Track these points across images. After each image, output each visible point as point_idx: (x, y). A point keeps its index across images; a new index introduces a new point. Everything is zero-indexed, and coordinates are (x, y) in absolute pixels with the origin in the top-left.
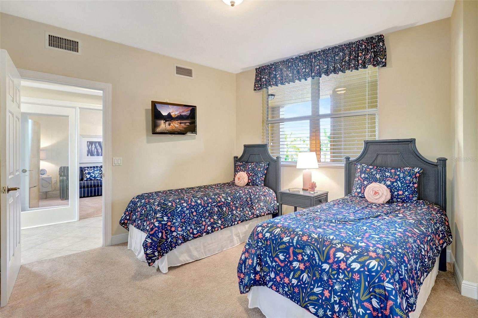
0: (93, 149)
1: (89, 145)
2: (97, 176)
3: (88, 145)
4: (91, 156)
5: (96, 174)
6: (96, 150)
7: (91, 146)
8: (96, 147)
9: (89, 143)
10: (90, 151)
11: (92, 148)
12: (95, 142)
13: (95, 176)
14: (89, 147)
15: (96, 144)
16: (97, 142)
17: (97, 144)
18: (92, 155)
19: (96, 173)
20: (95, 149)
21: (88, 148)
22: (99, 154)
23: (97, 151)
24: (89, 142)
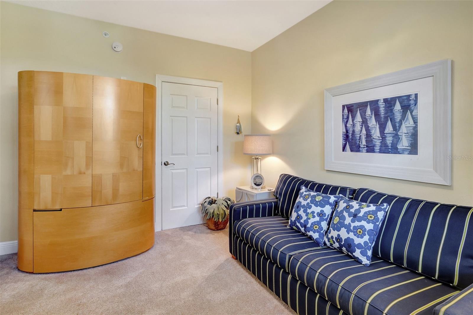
0: (358, 128)
1: (348, 118)
2: (313, 224)
3: (345, 117)
4: (352, 150)
5: (310, 216)
6: (364, 132)
7: (353, 120)
8: (365, 122)
9: (346, 111)
10: (350, 135)
11: (354, 125)
12: (363, 106)
13: (306, 221)
14: (347, 121)
15: (365, 112)
16: (367, 102)
17: (369, 112)
18: (355, 148)
19: (313, 212)
20: (362, 128)
21: (346, 126)
22: (374, 146)
23: (369, 136)
24: (346, 105)
